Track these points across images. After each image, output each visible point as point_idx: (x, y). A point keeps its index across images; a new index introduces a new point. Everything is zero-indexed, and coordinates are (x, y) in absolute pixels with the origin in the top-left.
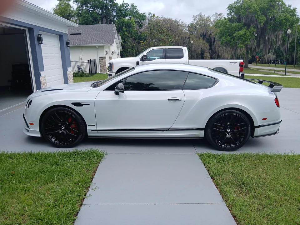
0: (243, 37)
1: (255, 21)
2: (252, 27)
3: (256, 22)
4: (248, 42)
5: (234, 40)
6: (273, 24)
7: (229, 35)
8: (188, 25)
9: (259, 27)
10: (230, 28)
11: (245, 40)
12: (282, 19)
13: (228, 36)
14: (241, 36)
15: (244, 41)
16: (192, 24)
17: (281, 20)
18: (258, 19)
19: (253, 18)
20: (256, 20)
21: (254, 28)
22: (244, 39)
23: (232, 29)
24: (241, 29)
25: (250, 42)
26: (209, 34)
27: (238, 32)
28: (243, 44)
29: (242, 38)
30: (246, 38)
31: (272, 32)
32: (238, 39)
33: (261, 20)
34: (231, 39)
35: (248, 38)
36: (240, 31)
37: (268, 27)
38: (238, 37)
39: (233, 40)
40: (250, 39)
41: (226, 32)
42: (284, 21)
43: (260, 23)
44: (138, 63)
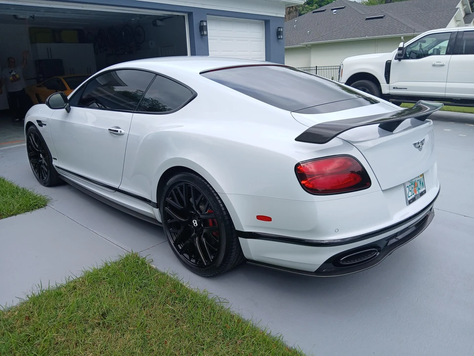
44: (388, 65)
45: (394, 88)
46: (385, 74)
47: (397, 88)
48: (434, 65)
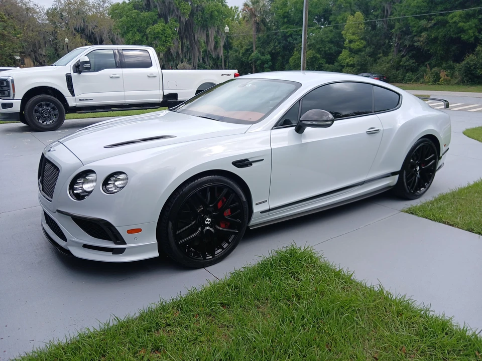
0: (161, 34)
1: (176, 11)
2: (173, 20)
3: (178, 12)
4: (170, 43)
5: (147, 39)
6: (202, 18)
7: (138, 30)
8: (48, 11)
9: (183, 20)
10: (138, 19)
11: (166, 40)
12: (213, 9)
13: (138, 33)
14: (158, 33)
15: (164, 42)
16: (55, 9)
17: (212, 12)
18: (180, 8)
19: (171, 7)
20: (178, 9)
21: (175, 21)
22: (164, 38)
23: (142, 21)
24: (155, 22)
25: (174, 43)
26: (90, 28)
27: (154, 27)
28: (164, 45)
29: (160, 36)
30: (166, 37)
31: (201, 29)
32: (155, 39)
33: (184, 9)
34: (143, 37)
35: (169, 37)
36: (156, 25)
37: (196, 22)
38: (154, 34)
39: (145, 40)
40: (172, 38)
41: (132, 26)
42: (216, 13)
43: (184, 14)
44: (69, 78)
45: (80, 100)
46: (68, 87)
47: (83, 100)
48: (111, 77)
